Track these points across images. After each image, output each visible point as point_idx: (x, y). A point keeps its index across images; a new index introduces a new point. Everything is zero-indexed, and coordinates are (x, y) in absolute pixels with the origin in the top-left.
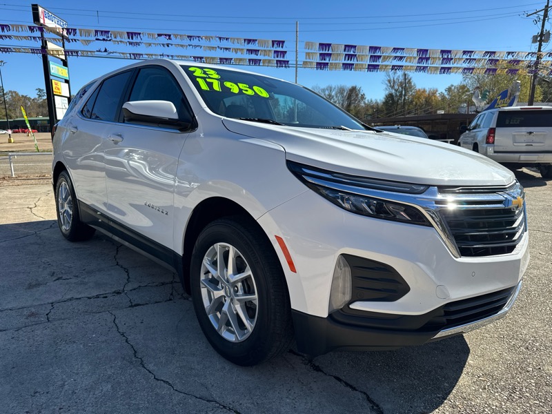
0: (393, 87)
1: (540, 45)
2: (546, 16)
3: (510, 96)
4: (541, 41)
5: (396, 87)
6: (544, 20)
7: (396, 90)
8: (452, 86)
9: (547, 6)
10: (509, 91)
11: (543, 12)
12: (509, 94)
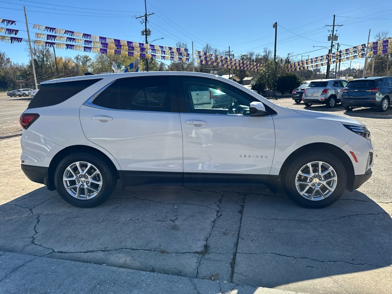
0: (35, 54)
1: (146, 37)
2: (146, 20)
3: (135, 67)
4: (146, 35)
5: (38, 54)
6: (146, 23)
7: (38, 57)
8: (79, 55)
9: (146, 14)
10: (134, 64)
11: (144, 18)
12: (134, 66)
